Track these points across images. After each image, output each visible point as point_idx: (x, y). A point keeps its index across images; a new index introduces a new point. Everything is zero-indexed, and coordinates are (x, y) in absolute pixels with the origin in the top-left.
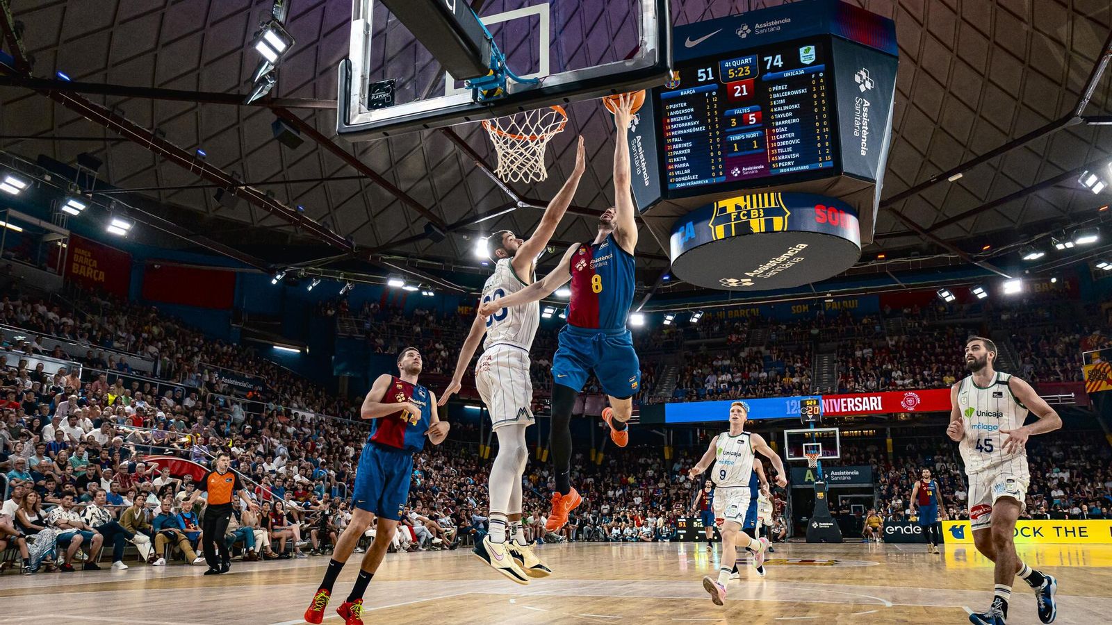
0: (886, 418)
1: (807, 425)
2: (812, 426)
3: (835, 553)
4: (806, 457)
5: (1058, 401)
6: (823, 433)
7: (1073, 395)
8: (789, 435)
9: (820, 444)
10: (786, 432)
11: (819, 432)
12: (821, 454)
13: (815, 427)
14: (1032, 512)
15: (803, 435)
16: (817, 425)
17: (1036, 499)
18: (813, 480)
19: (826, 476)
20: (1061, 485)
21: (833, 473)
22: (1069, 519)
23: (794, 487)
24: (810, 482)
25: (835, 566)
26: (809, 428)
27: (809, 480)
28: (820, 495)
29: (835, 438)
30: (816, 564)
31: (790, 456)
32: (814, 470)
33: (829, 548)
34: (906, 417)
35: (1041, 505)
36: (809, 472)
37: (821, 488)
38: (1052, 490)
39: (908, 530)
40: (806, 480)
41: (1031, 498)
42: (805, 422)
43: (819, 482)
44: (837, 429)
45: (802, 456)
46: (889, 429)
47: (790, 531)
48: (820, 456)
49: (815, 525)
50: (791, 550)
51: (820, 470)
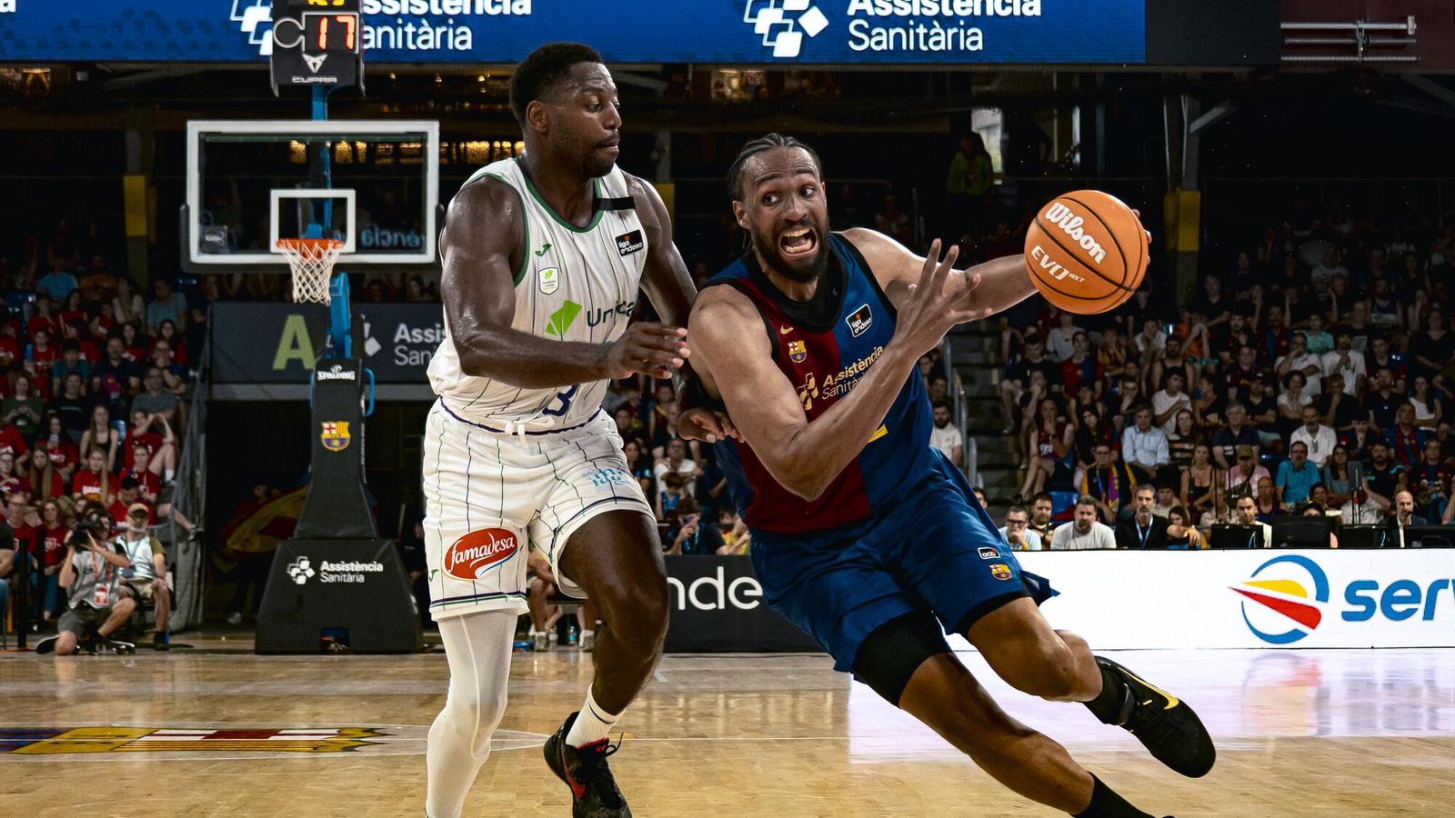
0: (659, 86)
1: (297, 103)
2: (318, 105)
3: (374, 698)
4: (281, 252)
5: (1352, 50)
6: (373, 140)
7: (1411, 25)
8: (209, 145)
9: (350, 195)
10: (195, 129)
11: (352, 138)
12: (350, 245)
13: (334, 114)
14: (1209, 519)
15: (280, 145)
16: (342, 104)
17: (1232, 461)
18: (309, 362)
19: (372, 347)
20: (1331, 408)
21: (402, 332)
22: (1342, 546)
23: (220, 392)
24: (296, 372)
25: (366, 752)
26: (306, 115)
27: (295, 364)
28: (335, 433)
29: (421, 169)
30: (284, 746)
31: (205, 247)
32: (316, 314)
33: (356, 676)
34: (745, 86)
35: (1244, 490)
36: (295, 325)
37: (337, 401)
38: (1296, 424)
39: (707, 593)
40: (280, 364)
41: (1211, 460)
42: (287, 89)
43: (336, 373)
44: (432, 129)
45: (264, 247)
46: (664, 138)
47: (184, 600)
48: (344, 250)
49: (301, 571)
50: (183, 686)
51: (344, 317)
